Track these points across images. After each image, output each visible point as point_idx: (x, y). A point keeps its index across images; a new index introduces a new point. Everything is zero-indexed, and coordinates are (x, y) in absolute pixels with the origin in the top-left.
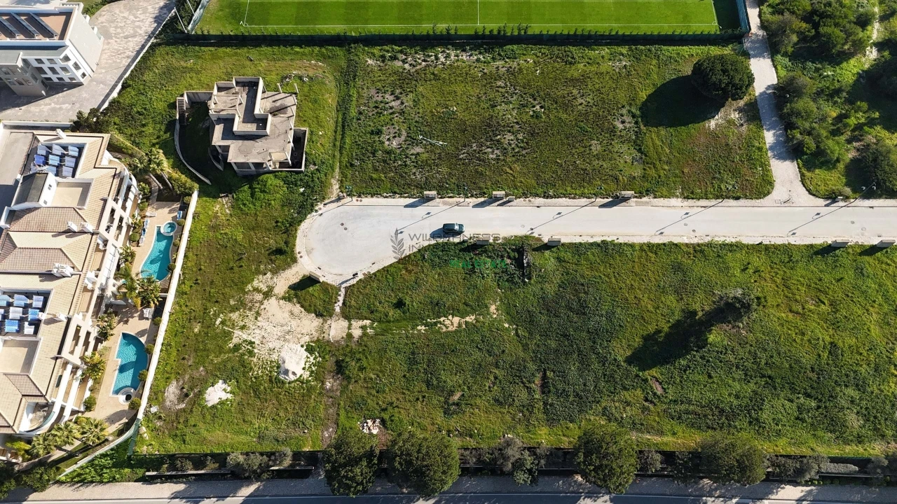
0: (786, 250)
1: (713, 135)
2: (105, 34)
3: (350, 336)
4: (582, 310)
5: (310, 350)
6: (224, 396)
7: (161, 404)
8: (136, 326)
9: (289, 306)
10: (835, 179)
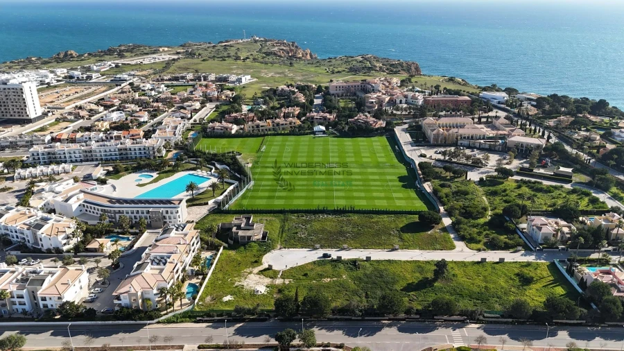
0: (463, 262)
1: (430, 235)
2: (189, 214)
3: (284, 283)
4: (381, 276)
5: (267, 287)
6: (231, 299)
7: (204, 302)
8: (194, 281)
9: (259, 276)
10: (480, 246)
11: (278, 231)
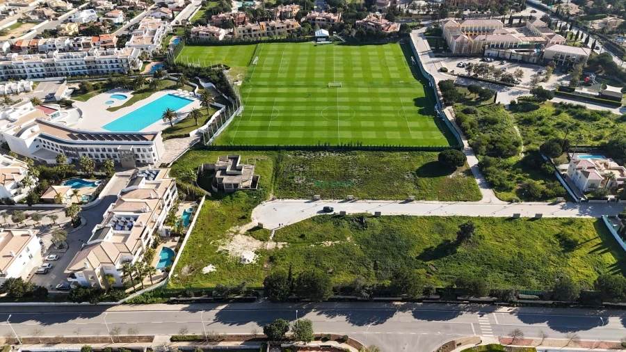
0: (491, 219)
1: (452, 180)
3: (277, 248)
4: (393, 239)
5: (256, 253)
6: (212, 270)
7: (180, 274)
8: (170, 244)
9: (247, 237)
10: (512, 195)
11: (270, 175)
